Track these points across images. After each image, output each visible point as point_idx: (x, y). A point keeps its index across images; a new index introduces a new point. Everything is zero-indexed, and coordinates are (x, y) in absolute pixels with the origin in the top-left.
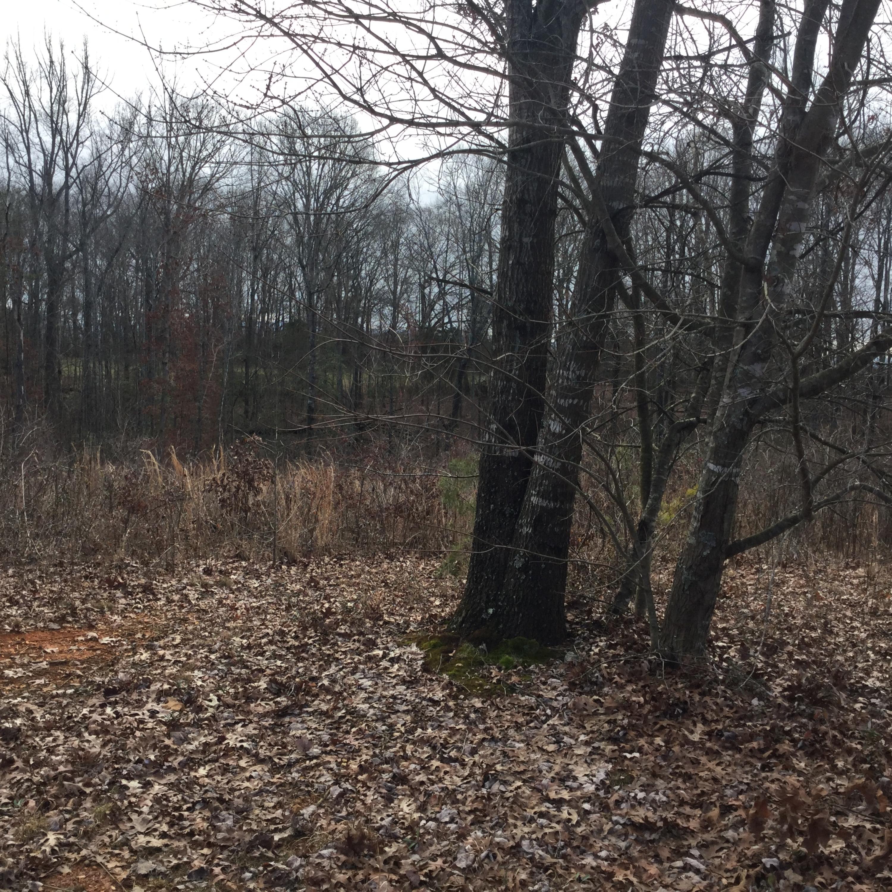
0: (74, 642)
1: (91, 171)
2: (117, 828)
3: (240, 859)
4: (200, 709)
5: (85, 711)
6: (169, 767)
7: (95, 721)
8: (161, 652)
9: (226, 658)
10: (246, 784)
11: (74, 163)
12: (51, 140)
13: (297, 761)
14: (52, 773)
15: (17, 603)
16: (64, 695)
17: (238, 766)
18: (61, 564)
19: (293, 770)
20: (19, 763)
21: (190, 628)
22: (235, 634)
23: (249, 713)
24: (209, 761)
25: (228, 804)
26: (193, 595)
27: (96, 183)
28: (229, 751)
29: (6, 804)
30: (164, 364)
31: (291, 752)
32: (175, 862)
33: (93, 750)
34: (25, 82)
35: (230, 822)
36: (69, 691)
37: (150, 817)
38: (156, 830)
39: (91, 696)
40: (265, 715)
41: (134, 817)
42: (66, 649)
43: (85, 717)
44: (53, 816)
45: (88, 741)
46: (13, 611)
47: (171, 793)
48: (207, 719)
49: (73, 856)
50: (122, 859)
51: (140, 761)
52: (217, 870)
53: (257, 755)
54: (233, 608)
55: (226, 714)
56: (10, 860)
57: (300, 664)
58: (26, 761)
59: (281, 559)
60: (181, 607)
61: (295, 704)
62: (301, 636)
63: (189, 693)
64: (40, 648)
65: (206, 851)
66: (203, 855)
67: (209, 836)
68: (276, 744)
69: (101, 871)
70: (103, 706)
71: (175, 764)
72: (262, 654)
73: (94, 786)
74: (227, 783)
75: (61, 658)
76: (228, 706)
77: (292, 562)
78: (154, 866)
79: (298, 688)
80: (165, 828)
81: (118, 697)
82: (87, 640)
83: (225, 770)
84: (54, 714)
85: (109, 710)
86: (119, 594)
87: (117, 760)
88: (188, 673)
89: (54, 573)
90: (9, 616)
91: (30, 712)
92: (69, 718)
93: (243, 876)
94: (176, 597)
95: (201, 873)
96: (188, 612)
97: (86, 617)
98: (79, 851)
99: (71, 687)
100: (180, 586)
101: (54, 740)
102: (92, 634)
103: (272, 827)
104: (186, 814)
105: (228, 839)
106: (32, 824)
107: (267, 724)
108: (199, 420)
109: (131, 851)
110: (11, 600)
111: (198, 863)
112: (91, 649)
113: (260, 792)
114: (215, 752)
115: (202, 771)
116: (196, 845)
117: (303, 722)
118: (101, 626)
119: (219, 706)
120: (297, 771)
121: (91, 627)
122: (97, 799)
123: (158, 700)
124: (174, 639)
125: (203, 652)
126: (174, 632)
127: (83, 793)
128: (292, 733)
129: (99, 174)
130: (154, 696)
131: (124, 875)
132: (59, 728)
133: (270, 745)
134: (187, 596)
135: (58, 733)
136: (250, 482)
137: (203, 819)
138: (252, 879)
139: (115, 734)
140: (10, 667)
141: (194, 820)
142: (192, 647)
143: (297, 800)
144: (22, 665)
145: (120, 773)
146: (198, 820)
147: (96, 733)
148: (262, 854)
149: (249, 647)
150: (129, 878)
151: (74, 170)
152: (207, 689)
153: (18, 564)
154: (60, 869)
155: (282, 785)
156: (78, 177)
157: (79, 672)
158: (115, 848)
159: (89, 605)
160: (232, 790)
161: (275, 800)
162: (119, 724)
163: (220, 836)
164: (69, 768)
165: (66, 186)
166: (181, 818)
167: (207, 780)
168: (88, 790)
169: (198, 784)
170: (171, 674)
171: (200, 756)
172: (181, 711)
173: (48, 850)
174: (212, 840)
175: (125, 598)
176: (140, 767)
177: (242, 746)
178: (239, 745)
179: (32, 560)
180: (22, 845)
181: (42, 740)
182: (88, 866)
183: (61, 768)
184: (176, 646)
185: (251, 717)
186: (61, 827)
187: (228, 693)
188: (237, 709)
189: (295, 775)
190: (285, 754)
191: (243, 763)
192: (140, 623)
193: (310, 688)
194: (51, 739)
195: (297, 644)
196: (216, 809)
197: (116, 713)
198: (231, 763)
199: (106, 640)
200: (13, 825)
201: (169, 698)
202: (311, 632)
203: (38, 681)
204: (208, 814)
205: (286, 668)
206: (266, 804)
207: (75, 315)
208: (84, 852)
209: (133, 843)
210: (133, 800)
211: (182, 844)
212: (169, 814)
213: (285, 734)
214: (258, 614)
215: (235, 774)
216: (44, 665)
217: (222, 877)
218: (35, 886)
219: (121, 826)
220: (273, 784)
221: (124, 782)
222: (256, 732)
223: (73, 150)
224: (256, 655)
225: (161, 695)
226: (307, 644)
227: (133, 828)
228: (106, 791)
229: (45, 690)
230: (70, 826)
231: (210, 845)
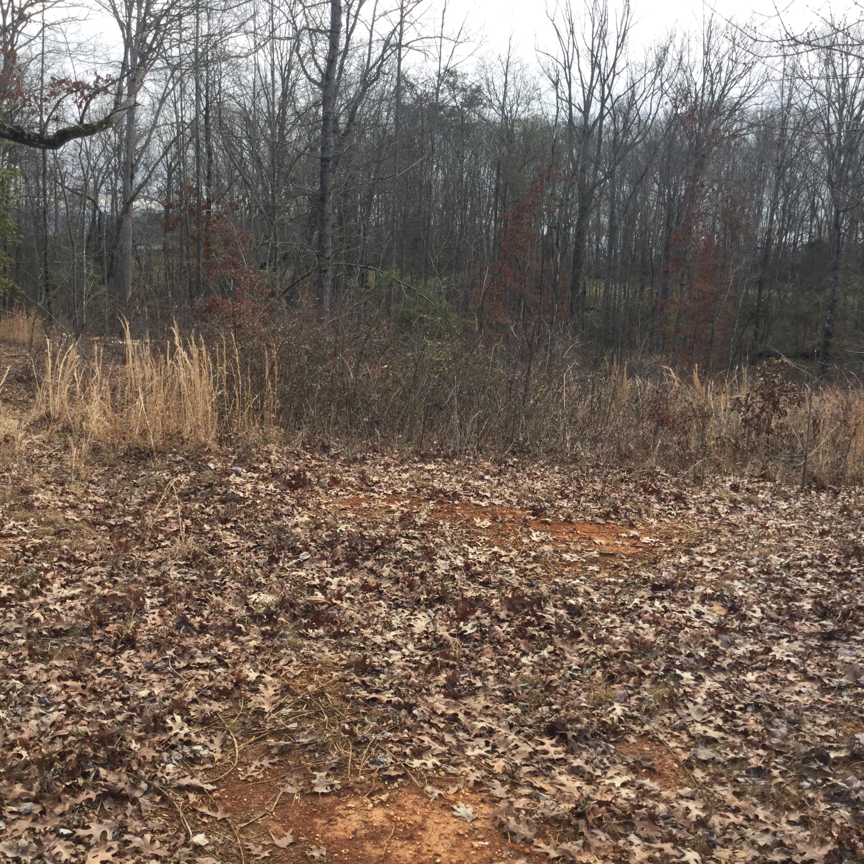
0: (619, 537)
1: (625, 100)
2: (675, 712)
3: (797, 767)
4: (743, 618)
5: (636, 601)
6: (718, 666)
7: (646, 612)
8: (699, 559)
9: (765, 573)
10: (795, 698)
11: (609, 94)
12: (590, 73)
13: (848, 686)
14: (614, 651)
15: (567, 496)
16: (615, 583)
17: (786, 679)
18: (597, 466)
19: (844, 693)
20: (584, 637)
21: (723, 539)
22: (771, 551)
23: (794, 630)
24: (757, 669)
25: (780, 714)
26: (722, 509)
27: (629, 113)
28: (775, 663)
29: (576, 670)
30: (682, 285)
31: (841, 676)
32: (731, 755)
33: (647, 637)
34: (570, 21)
35: (783, 730)
36: (621, 581)
37: (705, 709)
38: (711, 722)
39: (639, 588)
40: (811, 635)
41: (690, 705)
42: (611, 542)
43: (636, 606)
44: (618, 689)
45: (642, 628)
46: (564, 503)
47: (722, 691)
48: (751, 628)
49: (638, 729)
50: (682, 742)
51: (690, 655)
52: (775, 772)
53: (805, 672)
54: (764, 526)
55: (770, 628)
56: (585, 720)
57: (844, 592)
58: (590, 636)
59: (809, 484)
60: (712, 519)
61: (842, 631)
62: (843, 564)
63: (732, 601)
64: (590, 539)
65: (761, 752)
66: (758, 755)
67: (763, 738)
68: (825, 665)
69: (662, 748)
70: (652, 599)
71: (725, 665)
72: (803, 575)
73: (652, 669)
74: (777, 693)
75: (608, 550)
76: (772, 620)
77: (821, 488)
78: (713, 755)
79: (845, 615)
80: (720, 722)
81: (665, 593)
82: (630, 538)
83: (774, 680)
84: (608, 599)
85: (657, 603)
86: (653, 499)
87: (671, 650)
88: (728, 582)
89: (594, 474)
90: (562, 507)
91: (588, 594)
92: (623, 604)
93: (801, 784)
94: (707, 509)
95: (759, 772)
96: (719, 525)
97: (625, 516)
98: (642, 725)
99: (622, 577)
100: (709, 499)
101: (612, 622)
102: (633, 532)
103: (827, 744)
104: (739, 713)
105: (783, 746)
106: (600, 692)
107: (813, 644)
108: (711, 341)
109: (690, 736)
110: (562, 493)
111: (754, 762)
112: (634, 545)
113: (811, 708)
114: (762, 661)
115: (751, 677)
116: (751, 744)
117: (851, 649)
118: (639, 525)
119: (762, 619)
120: (849, 696)
121: (632, 526)
122: (654, 682)
123: (703, 603)
124: (709, 548)
125: (741, 565)
126: (708, 541)
127: (642, 674)
128: (840, 658)
129: (632, 102)
130: (698, 598)
131: (685, 756)
132: (614, 612)
133: (818, 664)
134: (716, 509)
135: (614, 616)
136: (776, 404)
137: (756, 721)
138: (809, 788)
139: (665, 626)
140: (567, 552)
141: (747, 720)
142: (729, 558)
143: (850, 724)
144: (577, 552)
145: (674, 663)
146: (751, 722)
147: (649, 622)
148: (819, 768)
149: (788, 567)
150: (689, 760)
151: (609, 101)
152: (751, 600)
153: (562, 462)
154: (626, 737)
155: (832, 706)
156: (612, 107)
157: (626, 565)
158: (674, 729)
159: (628, 506)
160: (783, 701)
161: (827, 719)
162: (669, 618)
163: (775, 741)
164: (629, 649)
165: (602, 117)
166: (734, 716)
167: (757, 686)
168: (647, 673)
169: (749, 689)
170: (712, 581)
171: (748, 662)
172: (725, 616)
173: (616, 718)
174: (767, 743)
175: (659, 503)
176: (692, 661)
177: (789, 661)
178: (786, 659)
179: (575, 460)
180: (594, 709)
181: (602, 618)
182: (651, 740)
183: (622, 648)
184: (713, 555)
185: (796, 634)
186: (625, 701)
187: (771, 608)
188: (782, 625)
189: (845, 698)
190: (834, 677)
191: (791, 676)
192: (675, 528)
193: (858, 616)
194: (609, 620)
195: (839, 571)
196: (769, 715)
197: (664, 607)
198: (779, 674)
199: (646, 539)
200: (584, 690)
201: (713, 602)
202: (854, 561)
203: (591, 568)
204: (760, 718)
205: (829, 593)
206: (818, 721)
207: (598, 239)
208: (647, 727)
209: (691, 729)
210: (688, 689)
211: (738, 740)
212: (722, 710)
213: (833, 656)
214: (791, 535)
215: (784, 686)
216: (595, 554)
217: (780, 780)
218: (607, 747)
219: (678, 711)
220: (824, 703)
221: (678, 672)
222: (802, 650)
223: (609, 81)
224: (796, 575)
225: (704, 599)
226: (850, 572)
227: (689, 715)
228: (662, 677)
229: (598, 576)
230: (633, 701)
231: (764, 747)
